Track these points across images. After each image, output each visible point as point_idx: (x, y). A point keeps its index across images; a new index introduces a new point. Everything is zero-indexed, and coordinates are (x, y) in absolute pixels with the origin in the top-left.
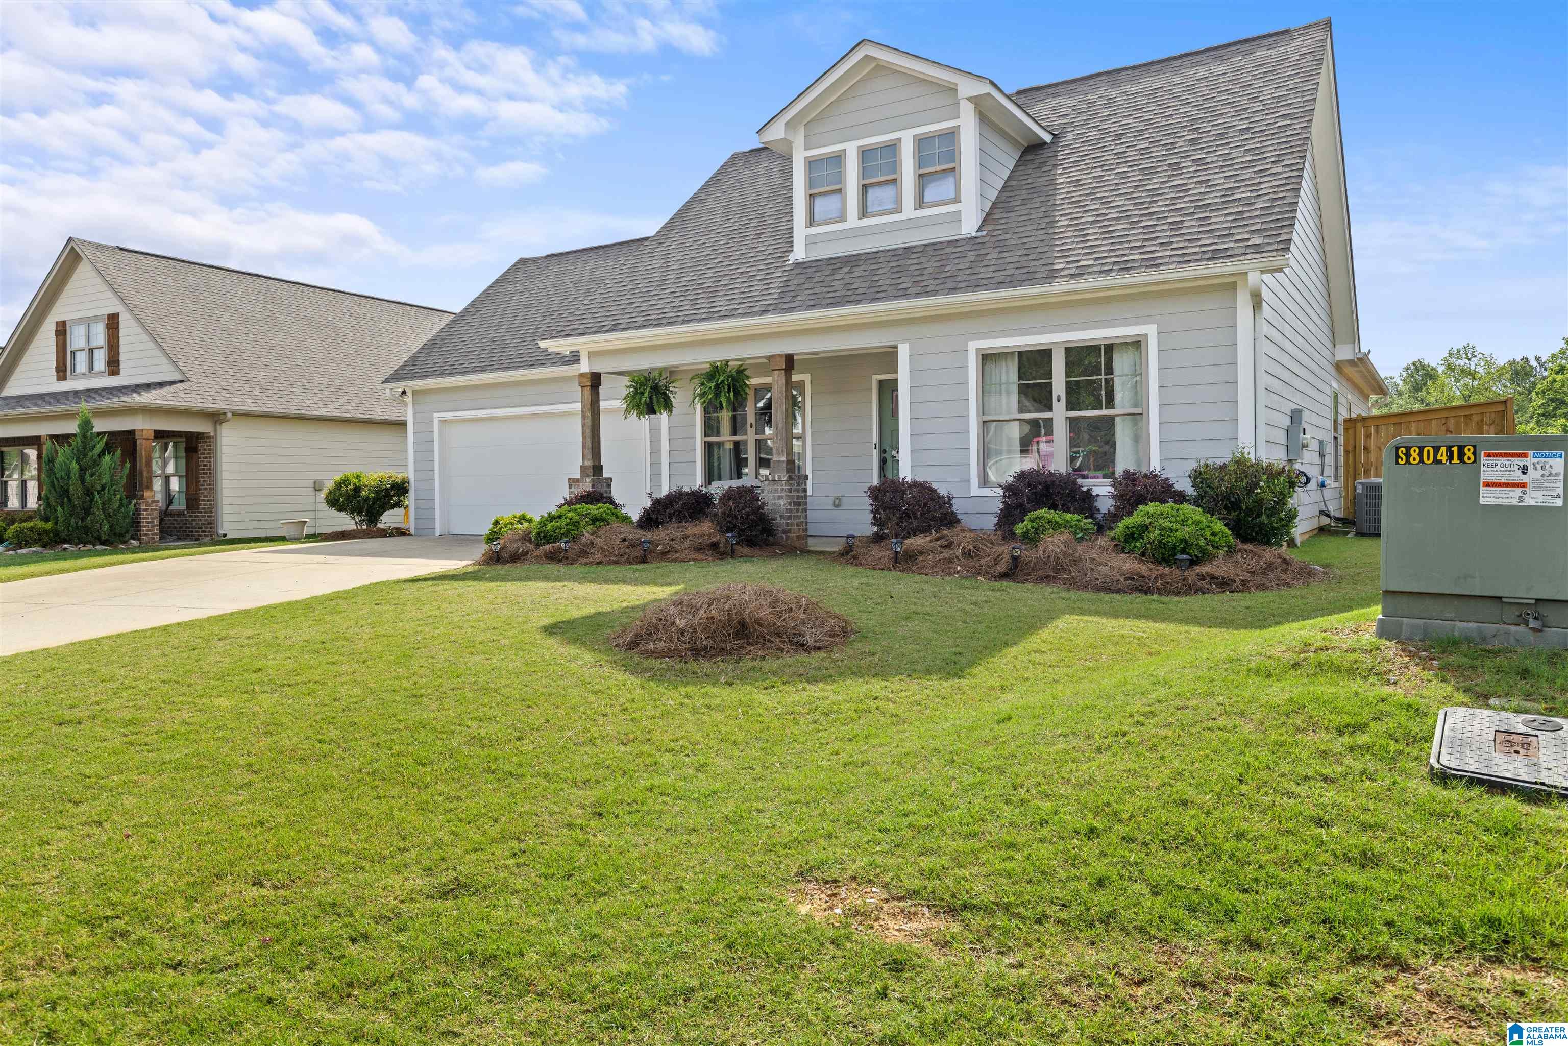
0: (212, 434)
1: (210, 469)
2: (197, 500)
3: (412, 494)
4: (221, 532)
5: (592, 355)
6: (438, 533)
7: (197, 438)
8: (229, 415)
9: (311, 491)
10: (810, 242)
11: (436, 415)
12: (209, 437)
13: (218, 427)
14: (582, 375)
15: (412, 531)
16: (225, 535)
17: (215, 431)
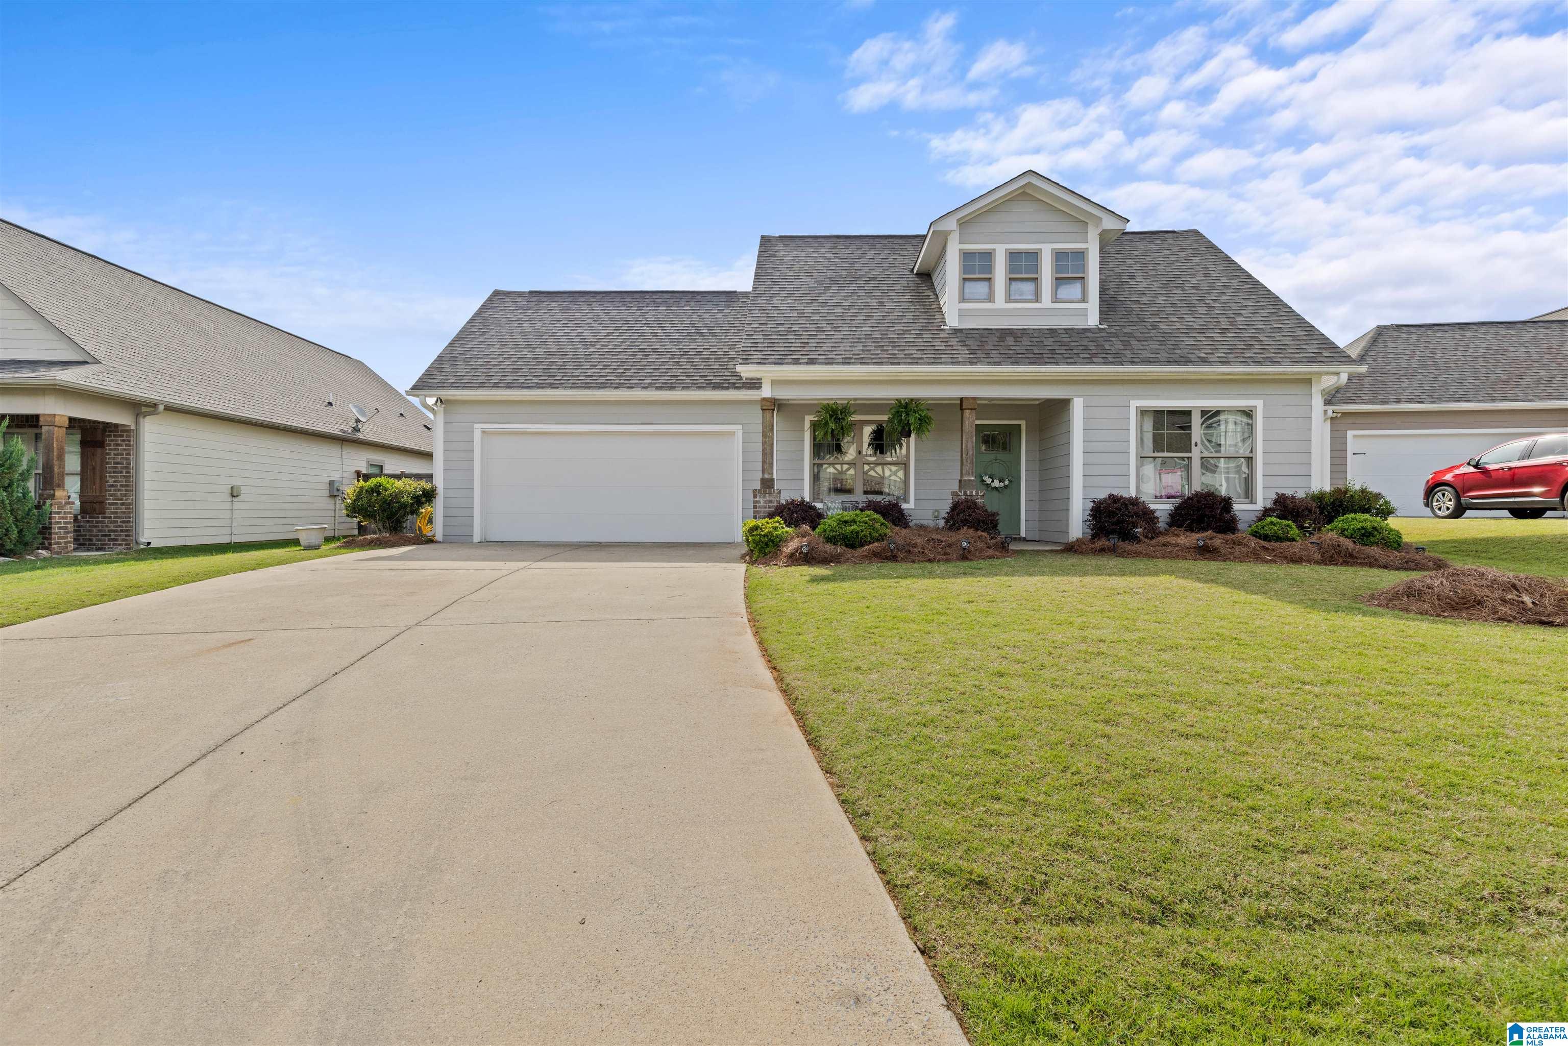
0: (133, 428)
1: (127, 468)
2: (101, 503)
3: (439, 502)
4: (143, 539)
5: (775, 383)
6: (476, 539)
7: (104, 430)
8: (161, 408)
9: (227, 497)
10: (962, 314)
11: (476, 426)
12: (129, 431)
13: (141, 420)
14: (764, 399)
15: (439, 537)
16: (149, 544)
17: (137, 423)
